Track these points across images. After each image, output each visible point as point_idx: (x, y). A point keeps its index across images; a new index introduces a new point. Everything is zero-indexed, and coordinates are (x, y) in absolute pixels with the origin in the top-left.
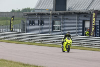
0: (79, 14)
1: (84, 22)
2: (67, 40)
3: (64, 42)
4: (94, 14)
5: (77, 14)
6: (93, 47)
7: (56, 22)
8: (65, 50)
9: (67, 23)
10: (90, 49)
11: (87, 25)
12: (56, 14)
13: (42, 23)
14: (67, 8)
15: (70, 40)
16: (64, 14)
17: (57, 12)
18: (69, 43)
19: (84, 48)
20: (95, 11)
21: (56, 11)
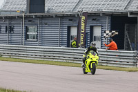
0: (63, 17)
1: (69, 28)
4: (83, 18)
5: (60, 17)
7: (31, 28)
8: (88, 70)
9: (47, 29)
10: (77, 65)
11: (74, 32)
12: (30, 17)
13: (11, 29)
14: (46, 9)
15: (96, 56)
16: (42, 18)
17: (32, 14)
19: (70, 64)
20: (85, 14)
21: (30, 12)
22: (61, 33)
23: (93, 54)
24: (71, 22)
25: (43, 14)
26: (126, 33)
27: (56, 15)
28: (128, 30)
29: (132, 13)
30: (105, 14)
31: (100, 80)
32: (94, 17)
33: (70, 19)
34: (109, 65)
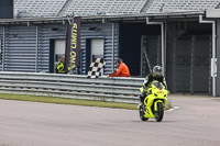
0: (42, 25)
1: (52, 43)
2: (154, 89)
3: (145, 95)
4: (75, 26)
5: (37, 25)
6: (75, 97)
10: (66, 101)
11: (60, 49)
15: (163, 90)
18: (161, 96)
22: (41, 51)
23: (159, 87)
24: (56, 33)
25: (10, 20)
26: (143, 49)
27: (31, 23)
28: (146, 45)
29: (152, 18)
30: (109, 21)
31: (103, 125)
32: (92, 25)
33: (54, 27)
34: (116, 100)
